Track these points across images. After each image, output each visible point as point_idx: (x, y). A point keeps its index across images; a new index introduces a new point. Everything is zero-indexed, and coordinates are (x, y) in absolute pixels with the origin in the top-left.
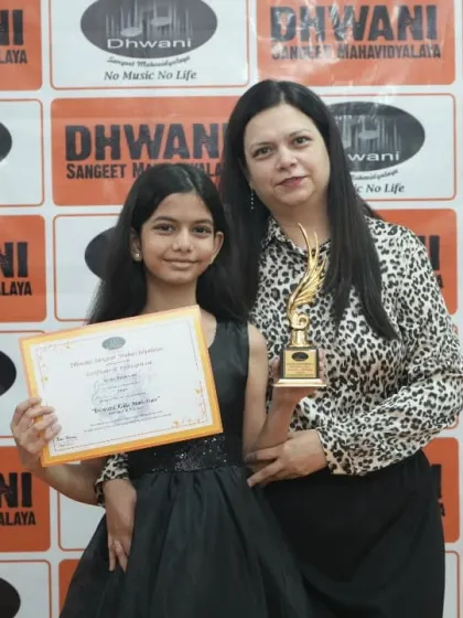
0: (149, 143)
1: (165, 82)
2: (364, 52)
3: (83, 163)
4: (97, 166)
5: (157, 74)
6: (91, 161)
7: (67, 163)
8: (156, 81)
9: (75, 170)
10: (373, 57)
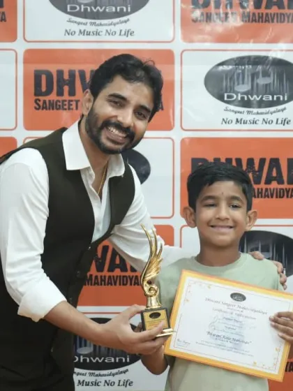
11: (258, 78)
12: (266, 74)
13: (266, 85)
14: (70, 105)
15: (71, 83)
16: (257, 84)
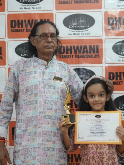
0: (30, 24)
1: (34, 10)
2: (80, 2)
3: (15, 29)
4: (18, 29)
5: (32, 8)
6: (17, 28)
7: (11, 29)
8: (31, 10)
9: (13, 30)
10: (83, 3)
11: (80, 20)
12: (82, 19)
13: (82, 23)
14: (22, 30)
15: (22, 24)
16: (79, 23)
